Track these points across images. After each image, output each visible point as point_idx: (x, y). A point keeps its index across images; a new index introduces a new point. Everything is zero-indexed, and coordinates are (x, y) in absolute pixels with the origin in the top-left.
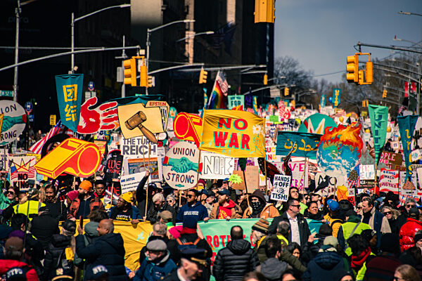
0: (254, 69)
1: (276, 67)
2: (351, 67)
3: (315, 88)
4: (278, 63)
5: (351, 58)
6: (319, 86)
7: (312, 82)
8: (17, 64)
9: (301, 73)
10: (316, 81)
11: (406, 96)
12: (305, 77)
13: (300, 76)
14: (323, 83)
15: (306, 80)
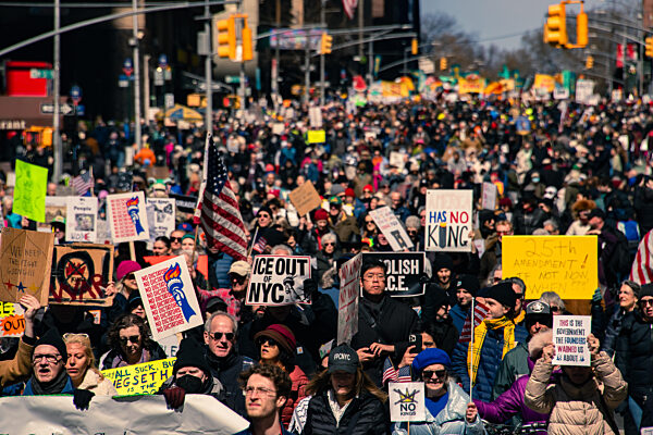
0: (395, 31)
1: (424, 29)
2: (554, 22)
3: (481, 57)
4: (426, 22)
5: (555, 8)
6: (487, 55)
7: (475, 49)
8: (57, 30)
9: (460, 35)
10: (482, 48)
11: (618, 65)
12: (467, 42)
13: (459, 41)
14: (492, 51)
15: (467, 47)
